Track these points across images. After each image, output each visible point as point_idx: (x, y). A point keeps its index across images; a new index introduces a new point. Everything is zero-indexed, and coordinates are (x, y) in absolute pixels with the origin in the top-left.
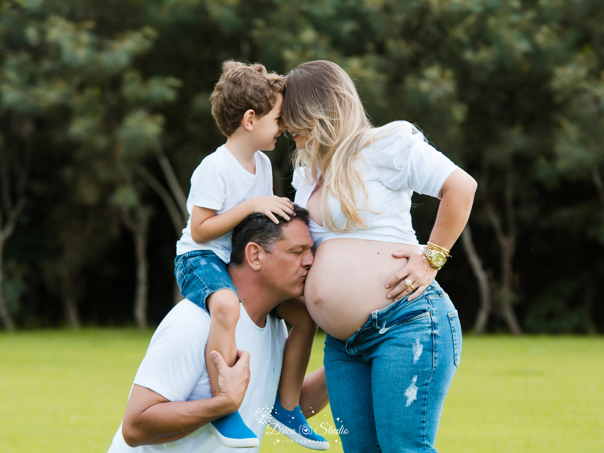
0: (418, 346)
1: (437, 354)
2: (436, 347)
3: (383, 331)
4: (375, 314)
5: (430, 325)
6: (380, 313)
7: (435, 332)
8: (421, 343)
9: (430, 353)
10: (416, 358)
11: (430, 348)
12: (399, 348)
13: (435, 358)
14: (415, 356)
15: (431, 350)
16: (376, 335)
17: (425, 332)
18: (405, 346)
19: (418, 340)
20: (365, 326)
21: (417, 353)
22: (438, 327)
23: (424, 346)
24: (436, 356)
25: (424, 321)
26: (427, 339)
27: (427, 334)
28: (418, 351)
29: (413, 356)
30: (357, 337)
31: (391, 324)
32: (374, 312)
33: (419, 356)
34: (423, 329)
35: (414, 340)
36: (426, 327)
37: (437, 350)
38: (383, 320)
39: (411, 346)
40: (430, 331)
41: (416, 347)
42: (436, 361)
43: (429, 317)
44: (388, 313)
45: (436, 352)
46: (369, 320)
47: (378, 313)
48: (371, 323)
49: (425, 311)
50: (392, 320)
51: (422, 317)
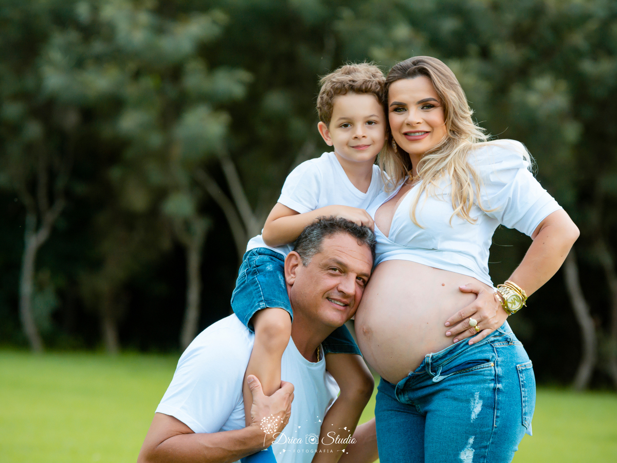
0: (476, 401)
1: (499, 411)
2: (498, 404)
3: (437, 379)
4: (429, 357)
5: (493, 378)
6: (434, 357)
7: (499, 386)
8: (481, 398)
9: (491, 411)
10: (473, 416)
11: (491, 405)
12: (455, 403)
13: (497, 417)
14: (473, 413)
15: (492, 407)
16: (429, 383)
17: (487, 385)
18: (462, 401)
19: (477, 395)
20: (417, 370)
21: (475, 409)
22: (503, 380)
23: (483, 402)
24: (499, 415)
25: (486, 372)
26: (488, 394)
27: (488, 388)
28: (477, 408)
29: (470, 413)
30: (407, 381)
31: (447, 372)
32: (428, 355)
33: (477, 414)
34: (485, 381)
35: (472, 395)
36: (487, 380)
37: (499, 407)
38: (439, 366)
39: (468, 401)
40: (492, 385)
41: (474, 403)
42: (498, 420)
43: (493, 368)
44: (445, 358)
45: (498, 409)
46: (422, 363)
47: (432, 357)
48: (424, 368)
49: (488, 361)
50: (449, 368)
51: (484, 368)
